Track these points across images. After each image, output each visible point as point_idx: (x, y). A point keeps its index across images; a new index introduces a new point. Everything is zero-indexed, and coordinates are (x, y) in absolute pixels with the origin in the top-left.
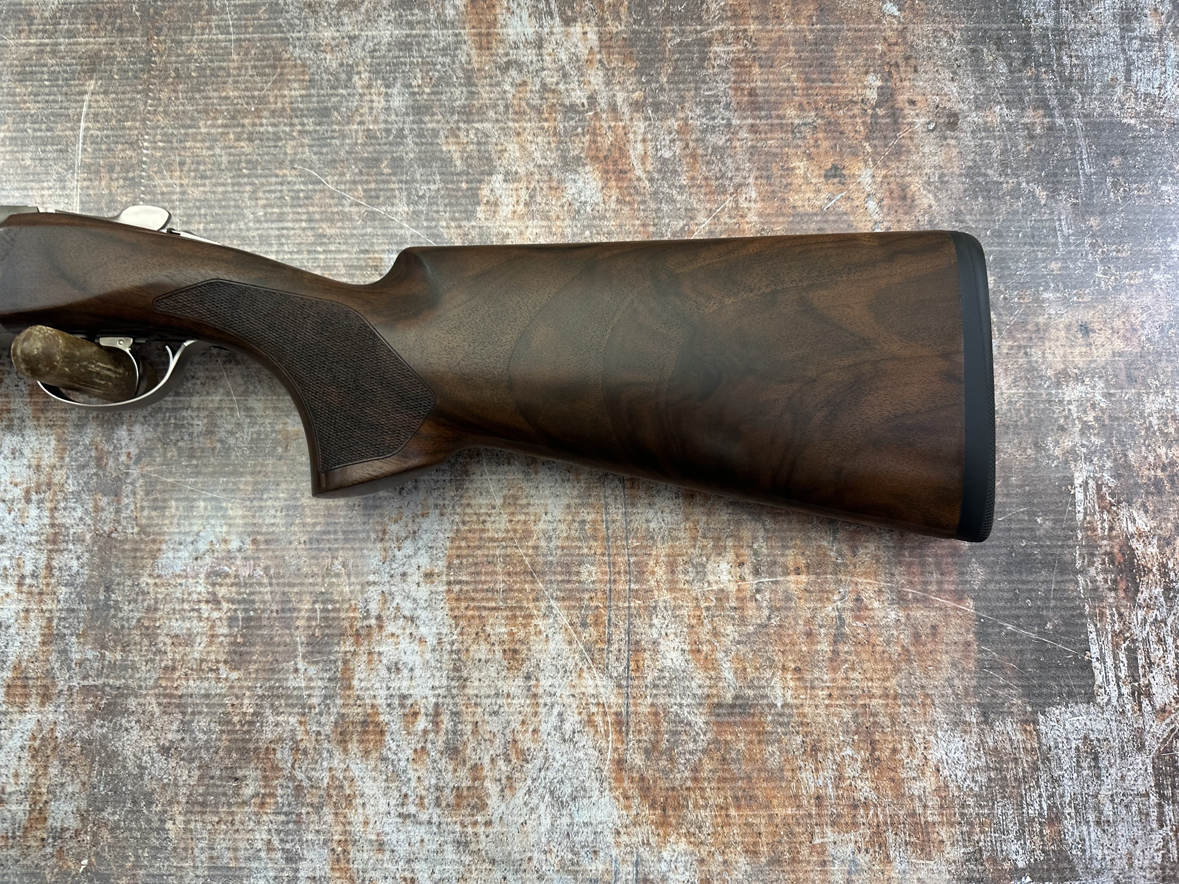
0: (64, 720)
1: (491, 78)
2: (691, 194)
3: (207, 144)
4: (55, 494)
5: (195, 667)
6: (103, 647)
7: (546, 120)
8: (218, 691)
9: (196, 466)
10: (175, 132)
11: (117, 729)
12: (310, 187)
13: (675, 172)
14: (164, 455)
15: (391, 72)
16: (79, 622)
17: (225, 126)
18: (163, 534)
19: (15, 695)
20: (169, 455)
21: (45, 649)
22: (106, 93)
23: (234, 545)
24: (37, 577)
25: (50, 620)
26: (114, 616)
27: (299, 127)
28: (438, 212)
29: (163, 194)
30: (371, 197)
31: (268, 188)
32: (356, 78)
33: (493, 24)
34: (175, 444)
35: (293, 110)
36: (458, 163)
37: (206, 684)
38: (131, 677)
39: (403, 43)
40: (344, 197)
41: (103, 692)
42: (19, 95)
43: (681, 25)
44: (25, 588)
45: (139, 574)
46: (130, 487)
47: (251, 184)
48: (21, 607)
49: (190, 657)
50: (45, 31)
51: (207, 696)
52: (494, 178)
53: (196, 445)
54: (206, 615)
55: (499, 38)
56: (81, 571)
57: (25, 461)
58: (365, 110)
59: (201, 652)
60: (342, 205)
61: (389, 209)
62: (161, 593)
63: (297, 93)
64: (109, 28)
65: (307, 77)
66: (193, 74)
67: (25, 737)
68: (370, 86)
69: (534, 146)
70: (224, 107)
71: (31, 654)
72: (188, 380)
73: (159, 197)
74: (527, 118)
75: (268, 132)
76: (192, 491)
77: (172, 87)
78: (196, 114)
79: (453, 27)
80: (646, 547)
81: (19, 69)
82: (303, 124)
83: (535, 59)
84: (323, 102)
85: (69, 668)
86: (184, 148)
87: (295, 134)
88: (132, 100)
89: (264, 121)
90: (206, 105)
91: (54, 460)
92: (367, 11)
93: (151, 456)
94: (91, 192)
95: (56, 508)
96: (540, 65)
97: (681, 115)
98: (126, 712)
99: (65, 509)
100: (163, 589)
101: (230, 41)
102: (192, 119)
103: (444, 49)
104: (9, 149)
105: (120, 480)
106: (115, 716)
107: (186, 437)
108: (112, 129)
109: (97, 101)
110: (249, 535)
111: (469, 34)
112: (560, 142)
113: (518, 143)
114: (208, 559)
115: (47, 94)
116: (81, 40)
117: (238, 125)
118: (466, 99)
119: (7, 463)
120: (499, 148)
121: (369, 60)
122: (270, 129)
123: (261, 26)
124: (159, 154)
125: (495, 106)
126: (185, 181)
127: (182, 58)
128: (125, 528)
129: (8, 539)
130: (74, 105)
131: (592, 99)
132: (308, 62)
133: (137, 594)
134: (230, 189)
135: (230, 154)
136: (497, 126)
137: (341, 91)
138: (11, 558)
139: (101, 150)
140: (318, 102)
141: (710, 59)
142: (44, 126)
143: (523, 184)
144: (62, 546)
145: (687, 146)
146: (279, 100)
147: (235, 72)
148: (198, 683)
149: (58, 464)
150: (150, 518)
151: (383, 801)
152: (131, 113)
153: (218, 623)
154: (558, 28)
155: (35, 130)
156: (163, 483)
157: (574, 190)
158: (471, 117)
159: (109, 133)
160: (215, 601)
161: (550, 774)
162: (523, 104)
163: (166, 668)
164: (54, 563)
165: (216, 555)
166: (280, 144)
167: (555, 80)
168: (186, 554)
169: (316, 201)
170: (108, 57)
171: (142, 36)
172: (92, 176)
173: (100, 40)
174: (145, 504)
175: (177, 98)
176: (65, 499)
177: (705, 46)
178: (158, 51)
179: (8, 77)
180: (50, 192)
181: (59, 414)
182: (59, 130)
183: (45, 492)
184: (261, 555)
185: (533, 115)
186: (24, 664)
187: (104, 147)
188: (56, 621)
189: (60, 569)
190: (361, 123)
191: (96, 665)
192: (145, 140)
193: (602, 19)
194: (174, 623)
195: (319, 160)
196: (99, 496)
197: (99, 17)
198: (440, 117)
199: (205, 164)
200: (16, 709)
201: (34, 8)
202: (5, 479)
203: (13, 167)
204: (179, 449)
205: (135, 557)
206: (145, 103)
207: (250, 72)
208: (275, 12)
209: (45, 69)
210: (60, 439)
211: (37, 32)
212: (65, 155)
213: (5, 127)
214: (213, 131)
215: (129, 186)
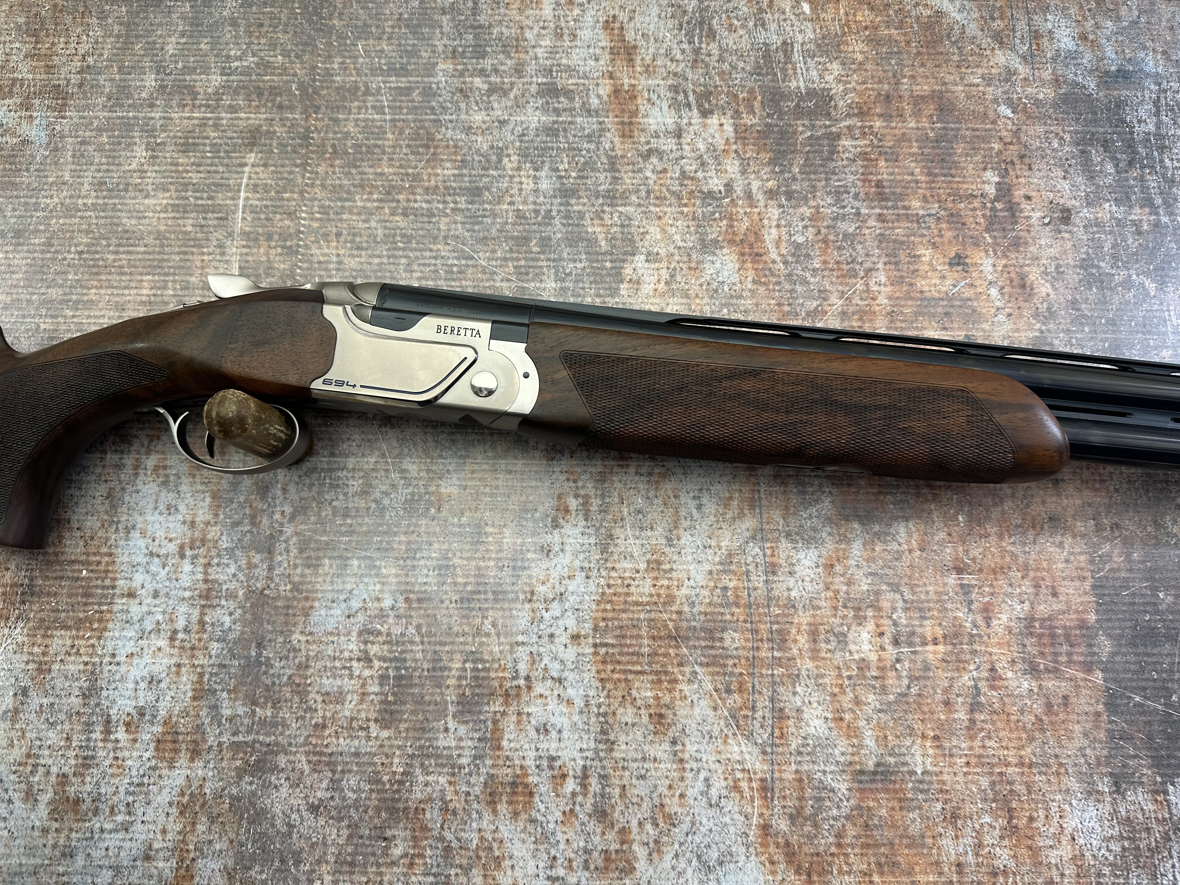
0: (213, 776)
1: (634, 164)
2: (823, 277)
3: (363, 217)
4: (209, 550)
5: (345, 725)
6: (254, 703)
7: (686, 205)
8: (368, 750)
9: (351, 525)
10: (332, 205)
11: (266, 786)
12: (463, 262)
13: (808, 256)
14: (319, 515)
15: (539, 156)
16: (230, 678)
17: (381, 201)
18: (316, 591)
19: (164, 750)
20: (324, 514)
21: (196, 704)
22: (265, 165)
23: (387, 603)
24: (189, 632)
25: (201, 675)
26: (265, 673)
27: (452, 205)
28: (583, 288)
29: (320, 262)
30: (521, 274)
31: (422, 262)
32: (505, 160)
33: (635, 113)
34: (330, 504)
35: (446, 188)
36: (603, 243)
37: (356, 742)
38: (281, 734)
39: (550, 129)
40: (495, 273)
41: (253, 748)
42: (182, 165)
43: (811, 120)
44: (177, 643)
45: (290, 631)
46: (284, 545)
47: (406, 257)
48: (173, 661)
49: (340, 715)
50: (208, 106)
51: (357, 754)
52: (637, 258)
53: (351, 505)
54: (357, 673)
55: (640, 127)
56: (233, 627)
57: (180, 517)
58: (515, 191)
59: (352, 710)
60: (494, 281)
61: (538, 285)
62: (313, 651)
63: (450, 172)
64: (270, 105)
65: (459, 158)
66: (350, 151)
67: (174, 793)
68: (519, 169)
69: (674, 229)
70: (379, 183)
71: (182, 709)
72: (343, 442)
73: (316, 266)
74: (668, 203)
75: (422, 208)
76: (346, 549)
77: (329, 162)
78: (352, 188)
79: (597, 115)
80: (787, 616)
81: (182, 141)
82: (456, 202)
83: (675, 148)
84: (474, 182)
85: (220, 724)
86: (341, 220)
87: (448, 211)
88: (291, 173)
89: (418, 197)
90: (362, 180)
91: (209, 517)
92: (516, 98)
93: (305, 514)
94: (250, 258)
95: (209, 564)
96: (679, 153)
97: (812, 203)
98: (276, 769)
99: (218, 565)
100: (315, 647)
101: (385, 121)
102: (348, 192)
103: (588, 136)
104: (171, 215)
105: (274, 538)
106: (265, 773)
107: (341, 497)
108: (271, 200)
109: (257, 173)
110: (401, 594)
111: (612, 123)
112: (699, 226)
113: (659, 226)
114: (361, 617)
115: (208, 165)
116: (243, 115)
117: (393, 200)
118: (610, 184)
119: (162, 519)
120: (642, 230)
121: (518, 144)
122: (424, 205)
123: (415, 108)
124: (316, 225)
125: (637, 191)
126: (342, 252)
127: (339, 136)
128: (277, 585)
129: (162, 593)
130: (235, 176)
131: (729, 186)
132: (460, 144)
133: (289, 651)
134: (385, 260)
135: (385, 228)
136: (640, 210)
137: (491, 172)
138: (164, 612)
139: (260, 219)
140: (470, 182)
141: (838, 152)
142: (205, 195)
143: (664, 264)
144: (215, 602)
145: (819, 232)
146: (433, 178)
147: (390, 150)
148: (348, 741)
149: (212, 521)
150: (303, 575)
151: (532, 863)
152: (289, 185)
153: (370, 681)
154: (696, 119)
155: (196, 198)
156: (317, 541)
157: (712, 271)
158: (615, 201)
159: (268, 203)
160: (366, 659)
161: (697, 839)
162: (664, 189)
163: (316, 725)
164: (207, 619)
165: (368, 613)
166: (434, 220)
167: (693, 168)
168: (339, 612)
169: (469, 276)
170: (268, 131)
171: (301, 113)
172: (251, 243)
173: (261, 116)
174: (298, 561)
175: (334, 173)
176: (219, 555)
177: (834, 139)
178: (316, 128)
179: (171, 148)
180: (210, 257)
182: (220, 199)
183: (199, 548)
184: (413, 614)
185: (673, 200)
186: (174, 719)
187: (263, 216)
188: (207, 676)
189: (213, 624)
190: (511, 203)
191: (246, 721)
192: (303, 212)
193: (737, 112)
194: (325, 681)
195: (472, 237)
196: (252, 553)
197: (260, 95)
198: (586, 200)
199: (361, 236)
200: (165, 764)
201: (198, 84)
202: (160, 534)
203: (174, 232)
204: (334, 508)
205: (287, 614)
206: (303, 177)
207: (404, 151)
208: (428, 95)
209: (207, 141)
210: (214, 497)
211: (200, 106)
212: (225, 223)
213: (168, 194)
214: (369, 205)
215: (287, 253)
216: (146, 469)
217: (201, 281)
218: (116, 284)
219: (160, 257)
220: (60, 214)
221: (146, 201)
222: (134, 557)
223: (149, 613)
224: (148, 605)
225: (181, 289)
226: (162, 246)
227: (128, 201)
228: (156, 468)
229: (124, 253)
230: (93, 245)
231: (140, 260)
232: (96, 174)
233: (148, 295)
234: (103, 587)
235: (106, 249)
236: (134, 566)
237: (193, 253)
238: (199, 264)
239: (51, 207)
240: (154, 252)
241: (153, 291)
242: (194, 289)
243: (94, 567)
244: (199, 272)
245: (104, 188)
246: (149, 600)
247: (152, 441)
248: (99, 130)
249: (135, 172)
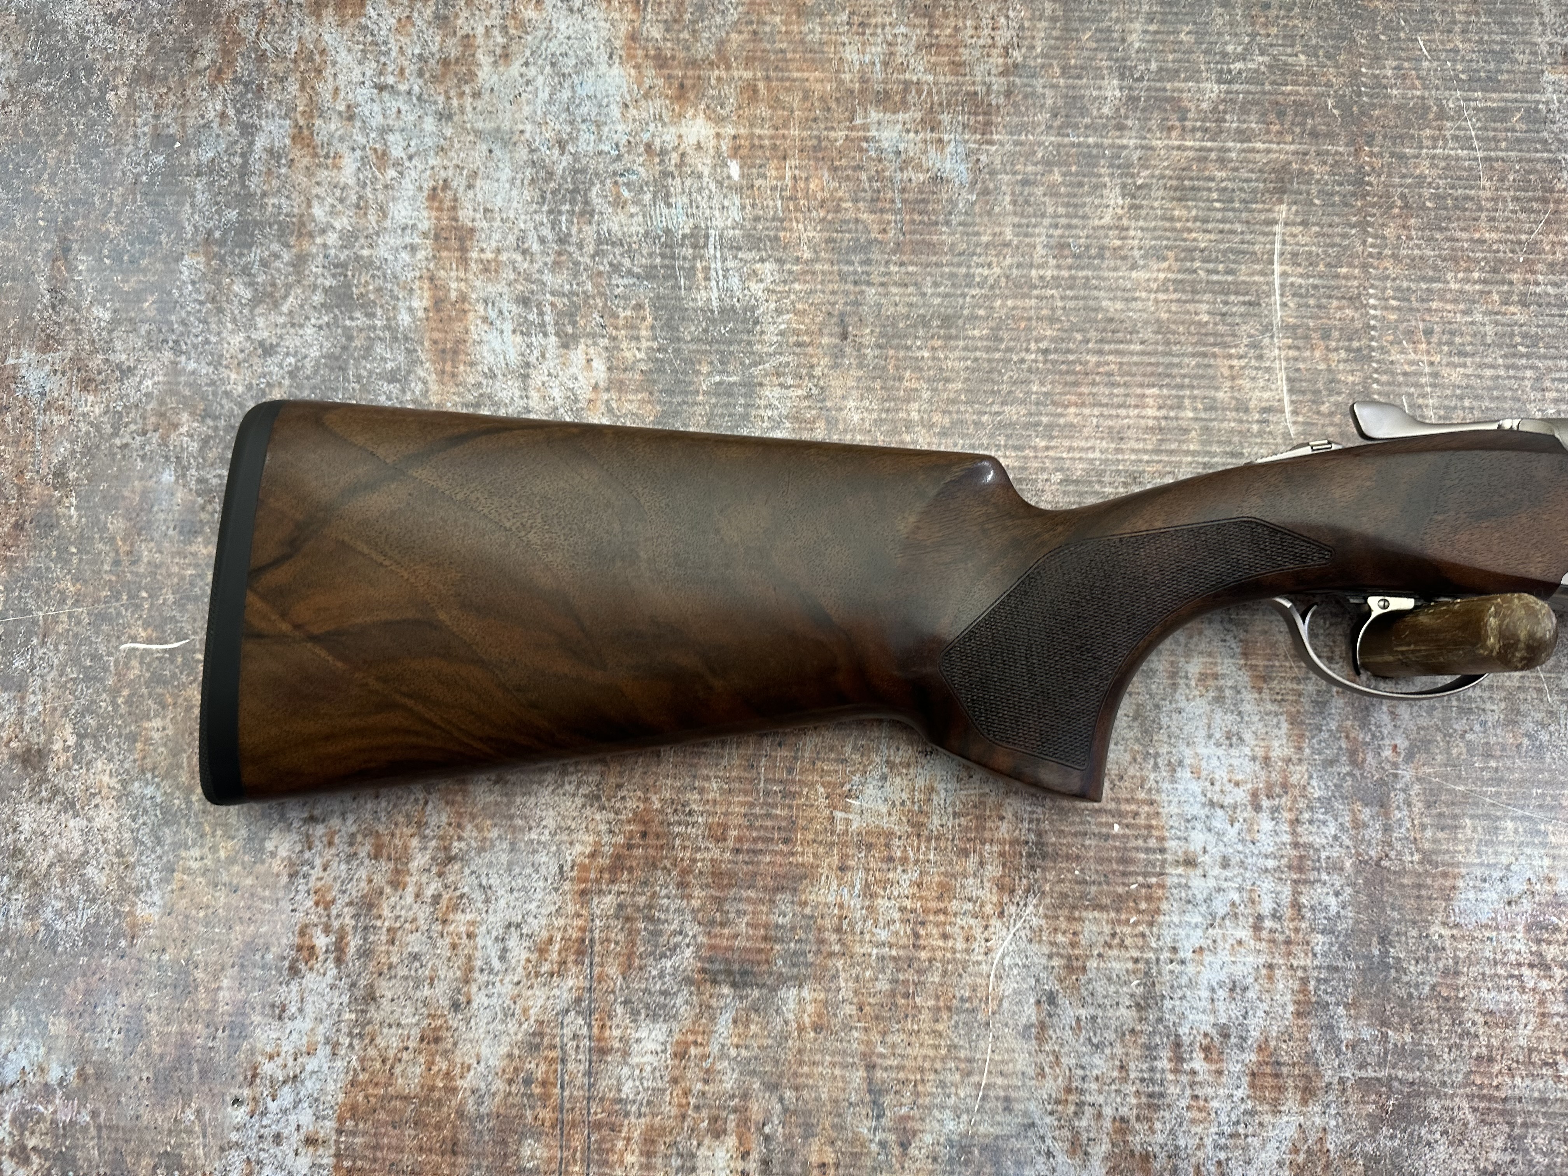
0: (1337, 1126)
3: (1462, 307)
4: (1295, 801)
5: (1521, 1058)
6: (1383, 1023)
8: (1559, 1095)
9: (1497, 770)
10: (1413, 286)
11: (1414, 1142)
14: (1448, 752)
16: (1347, 987)
17: (1485, 282)
18: (1458, 864)
19: (1264, 1087)
20: (1454, 751)
21: (1301, 1022)
22: (1304, 223)
23: (1563, 885)
24: (1280, 918)
25: (1304, 981)
26: (1396, 980)
29: (1405, 374)
31: (1558, 375)
34: (1462, 737)
37: (1540, 1084)
38: (1430, 1068)
41: (1390, 1088)
42: (1180, 220)
44: (1264, 934)
45: (1427, 921)
46: (1402, 796)
47: (1531, 367)
48: (1261, 960)
49: (1512, 1044)
50: (1206, 130)
51: (1543, 1101)
53: (1493, 740)
54: (1531, 985)
56: (1342, 912)
57: (1247, 750)
59: (1529, 1037)
62: (1463, 950)
64: (1298, 130)
66: (1428, 204)
67: (1283, 1148)
70: (1479, 255)
71: (1282, 1029)
73: (1401, 379)
75: (1549, 295)
76: (1493, 805)
77: (1399, 221)
78: (1439, 262)
81: (1174, 183)
85: (1339, 1051)
86: (1429, 310)
88: (1344, 236)
89: (1540, 278)
90: (1453, 250)
91: (1289, 752)
93: (1427, 751)
94: (1301, 366)
98: (1425, 1118)
99: (1311, 822)
100: (1465, 945)
101: (1476, 159)
102: (1435, 268)
104: (1174, 296)
105: (1386, 784)
106: (1410, 1123)
107: (1477, 728)
108: (1321, 277)
109: (1294, 236)
114: (1526, 905)
115: (1218, 221)
116: (1259, 145)
117: (1503, 282)
119: (1220, 752)
122: (1550, 290)
123: (1518, 140)
124: (1393, 317)
127: (1409, 180)
128: (1399, 853)
129: (1233, 862)
130: (1261, 239)
133: (1428, 950)
134: (1502, 373)
135: (1497, 323)
138: (1240, 889)
139: (1308, 306)
142: (1221, 267)
144: (1312, 876)
146: (1558, 248)
147: (1489, 205)
148: (1528, 1081)
149: (1295, 758)
150: (1435, 841)
152: (1344, 255)
153: (1550, 997)
155: (1209, 272)
156: (1450, 792)
159: (1317, 282)
160: (1542, 965)
163: (1479, 1058)
164: (1303, 900)
165: (1537, 899)
168: (1495, 896)
170: (1301, 171)
171: (1347, 145)
172: (1300, 343)
173: (1287, 147)
174: (1427, 820)
175: (1409, 238)
176: (1310, 808)
178: (1373, 169)
179: (1160, 193)
180: (1243, 362)
181: (1289, 685)
182: (1244, 273)
183: (1280, 796)
186: (1273, 1044)
188: (1313, 983)
189: (1313, 908)
191: (1376, 1049)
192: (1371, 296)
194: (1484, 993)
196: (1358, 806)
197: (1281, 114)
199: (1462, 334)
200: (1267, 1107)
201: (1185, 95)
202: (1221, 774)
203: (1183, 323)
204: (1469, 743)
205: (1419, 897)
206: (1364, 242)
207: (1511, 206)
208: (1535, 122)
209: (1212, 184)
210: (1294, 721)
211: (1194, 130)
212: (1257, 311)
213: (1165, 265)
214: (1467, 287)
215: (1355, 360)
216: (1187, 677)
217: (1232, 398)
218: (1105, 401)
219: (1167, 360)
220: (1006, 292)
221: (1134, 274)
222: (1186, 807)
223: (1219, 890)
224: (1216, 878)
225: (1205, 410)
226: (1168, 343)
227: (1106, 274)
228: (1203, 678)
229: (1111, 353)
230: (1063, 340)
231: (1136, 364)
232: (1051, 231)
233: (1155, 418)
234: (1148, 850)
235: (1083, 347)
236: (1188, 821)
237: (1214, 356)
238: (1226, 372)
239: (991, 281)
240: (1154, 353)
241: (1163, 412)
242: (1224, 409)
243: (1130, 820)
244: (1228, 384)
245: (1066, 252)
246: (1217, 871)
247: (1191, 637)
248: (1048, 163)
249: (1110, 228)
